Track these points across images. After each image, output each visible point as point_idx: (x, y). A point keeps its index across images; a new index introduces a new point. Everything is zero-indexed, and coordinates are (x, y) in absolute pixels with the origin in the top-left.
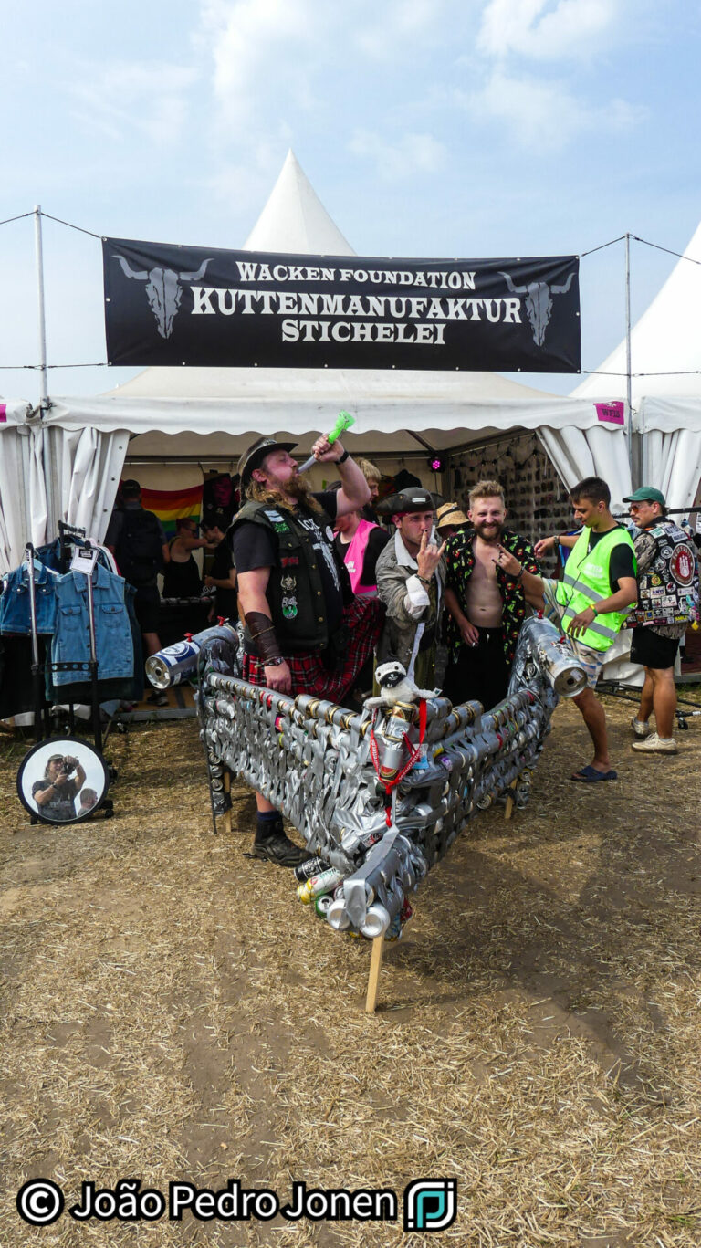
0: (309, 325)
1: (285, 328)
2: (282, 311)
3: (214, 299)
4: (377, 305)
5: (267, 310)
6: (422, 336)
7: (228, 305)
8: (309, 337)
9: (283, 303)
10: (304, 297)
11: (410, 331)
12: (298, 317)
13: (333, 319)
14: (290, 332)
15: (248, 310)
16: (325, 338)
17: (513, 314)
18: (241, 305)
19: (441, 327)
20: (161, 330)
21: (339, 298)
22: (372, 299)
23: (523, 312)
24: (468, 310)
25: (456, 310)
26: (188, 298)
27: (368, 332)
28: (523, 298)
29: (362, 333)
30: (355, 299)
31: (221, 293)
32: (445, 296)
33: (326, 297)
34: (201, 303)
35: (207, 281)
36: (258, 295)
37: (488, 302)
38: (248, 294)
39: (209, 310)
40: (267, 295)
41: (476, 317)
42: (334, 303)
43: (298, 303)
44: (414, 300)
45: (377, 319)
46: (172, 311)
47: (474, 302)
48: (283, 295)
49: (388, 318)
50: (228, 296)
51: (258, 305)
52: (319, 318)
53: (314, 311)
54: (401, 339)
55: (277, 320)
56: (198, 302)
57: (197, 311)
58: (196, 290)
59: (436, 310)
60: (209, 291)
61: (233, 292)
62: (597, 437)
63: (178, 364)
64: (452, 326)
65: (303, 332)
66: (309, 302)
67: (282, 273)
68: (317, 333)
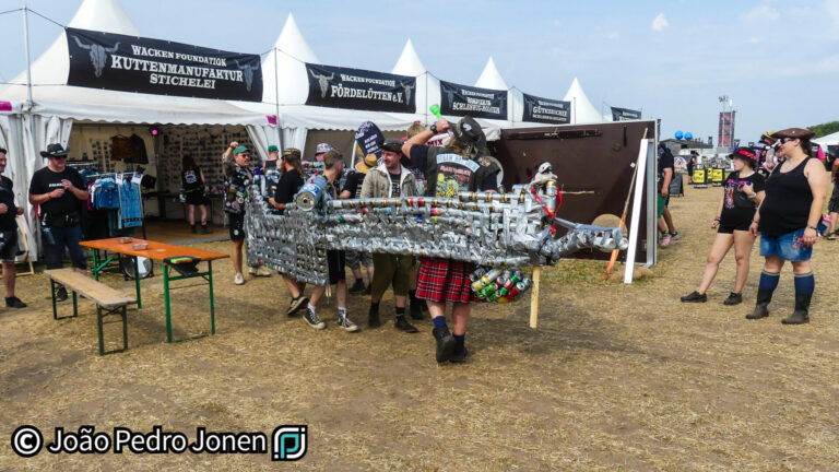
0: (162, 77)
1: (152, 77)
2: (151, 70)
3: (122, 61)
4: (190, 70)
5: (145, 69)
6: (206, 85)
7: (128, 65)
8: (161, 82)
9: (152, 66)
10: (161, 65)
11: (202, 82)
12: (158, 73)
13: (172, 75)
14: (154, 79)
15: (137, 68)
16: (168, 83)
17: (240, 78)
18: (134, 65)
19: (214, 82)
20: (96, 73)
21: (175, 66)
22: (188, 68)
23: (243, 77)
24: (224, 76)
25: (219, 75)
26: (109, 61)
27: (185, 82)
28: (243, 71)
29: (183, 82)
30: (182, 67)
31: (125, 59)
32: (216, 68)
33: (170, 65)
34: (116, 62)
35: (118, 53)
36: (141, 62)
37: (231, 72)
38: (137, 61)
39: (120, 66)
40: (145, 62)
41: (227, 78)
42: (173, 68)
43: (158, 67)
44: (204, 69)
45: (189, 76)
46: (102, 65)
47: (226, 71)
48: (152, 63)
49: (194, 76)
50: (128, 61)
51: (141, 66)
52: (166, 74)
53: (164, 71)
54: (198, 85)
55: (148, 73)
56: (114, 62)
57: (114, 66)
58: (114, 57)
59: (212, 74)
60: (120, 58)
61: (131, 59)
62: (268, 129)
63: (101, 88)
64: (218, 82)
65: (159, 80)
66: (163, 67)
67: (152, 52)
68: (165, 80)
